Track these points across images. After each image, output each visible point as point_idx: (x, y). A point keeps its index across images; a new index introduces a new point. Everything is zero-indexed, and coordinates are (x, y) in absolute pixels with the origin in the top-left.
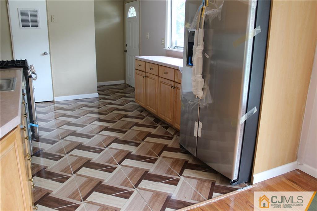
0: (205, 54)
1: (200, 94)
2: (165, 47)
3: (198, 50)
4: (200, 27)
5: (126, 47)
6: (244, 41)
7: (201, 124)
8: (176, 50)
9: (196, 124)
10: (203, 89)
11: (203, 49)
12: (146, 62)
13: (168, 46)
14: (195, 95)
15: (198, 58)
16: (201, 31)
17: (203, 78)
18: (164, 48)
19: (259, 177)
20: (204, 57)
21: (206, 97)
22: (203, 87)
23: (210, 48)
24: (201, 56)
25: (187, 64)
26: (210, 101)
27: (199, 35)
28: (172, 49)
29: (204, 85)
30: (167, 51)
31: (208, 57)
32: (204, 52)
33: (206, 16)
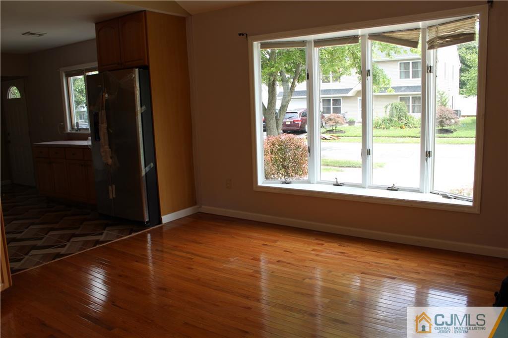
0: (109, 130)
1: (110, 161)
3: (103, 127)
4: (103, 109)
6: (136, 116)
7: (114, 187)
8: (79, 132)
9: (110, 188)
10: (111, 158)
11: (107, 125)
12: (49, 147)
13: (69, 129)
14: (105, 163)
15: (104, 134)
16: (104, 111)
17: (110, 148)
18: (65, 132)
19: (166, 219)
20: (108, 132)
21: (115, 162)
23: (112, 124)
24: (106, 131)
25: (96, 140)
26: (118, 165)
27: (103, 115)
28: (74, 132)
29: (112, 154)
30: (69, 134)
31: (111, 131)
32: (108, 128)
33: (106, 100)
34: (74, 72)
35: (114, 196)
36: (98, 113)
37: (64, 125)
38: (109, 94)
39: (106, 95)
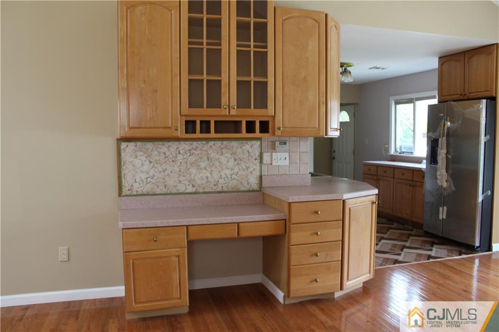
0: (448, 155)
1: (445, 185)
2: (389, 152)
3: (442, 153)
4: (443, 136)
5: (334, 154)
6: (479, 145)
7: (445, 208)
8: (402, 155)
9: (441, 209)
10: (446, 181)
11: (446, 151)
12: (378, 166)
13: (392, 152)
14: (440, 186)
15: (442, 159)
16: (444, 138)
17: (447, 172)
18: (389, 154)
20: (447, 157)
21: (450, 186)
22: (446, 179)
23: (451, 150)
24: (445, 156)
25: (431, 164)
26: (453, 188)
27: (443, 141)
28: (398, 154)
29: (448, 178)
30: (392, 156)
31: (450, 157)
32: (447, 154)
33: (448, 128)
34: (403, 101)
35: (444, 217)
36: (438, 139)
37: (388, 147)
38: (452, 122)
39: (449, 124)
